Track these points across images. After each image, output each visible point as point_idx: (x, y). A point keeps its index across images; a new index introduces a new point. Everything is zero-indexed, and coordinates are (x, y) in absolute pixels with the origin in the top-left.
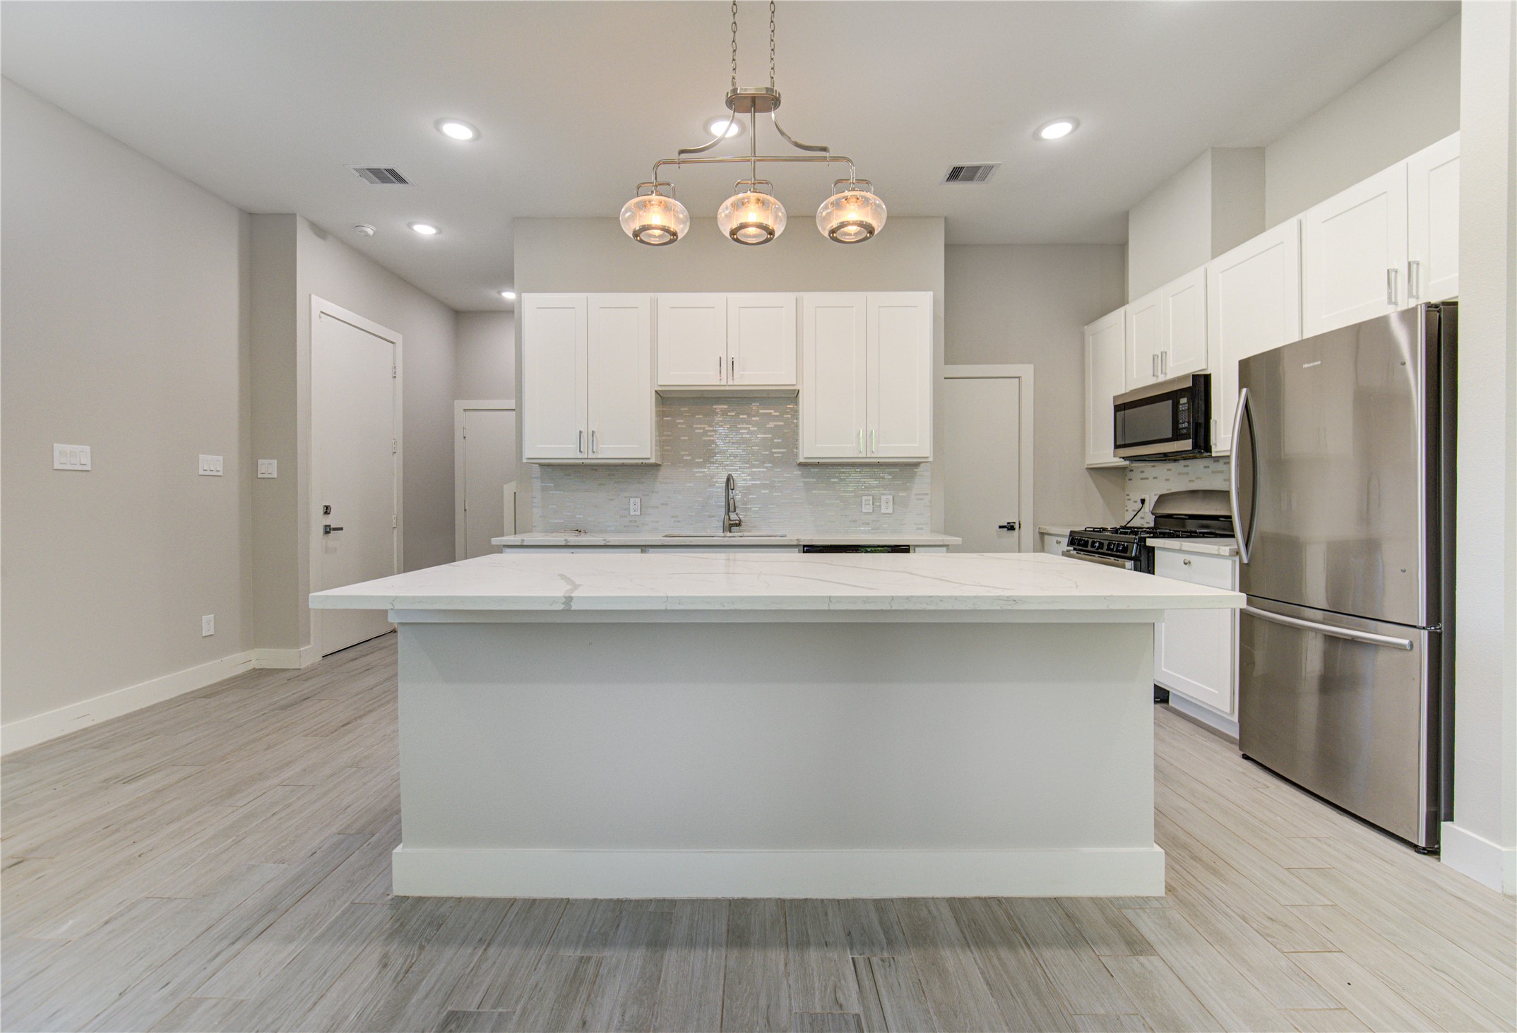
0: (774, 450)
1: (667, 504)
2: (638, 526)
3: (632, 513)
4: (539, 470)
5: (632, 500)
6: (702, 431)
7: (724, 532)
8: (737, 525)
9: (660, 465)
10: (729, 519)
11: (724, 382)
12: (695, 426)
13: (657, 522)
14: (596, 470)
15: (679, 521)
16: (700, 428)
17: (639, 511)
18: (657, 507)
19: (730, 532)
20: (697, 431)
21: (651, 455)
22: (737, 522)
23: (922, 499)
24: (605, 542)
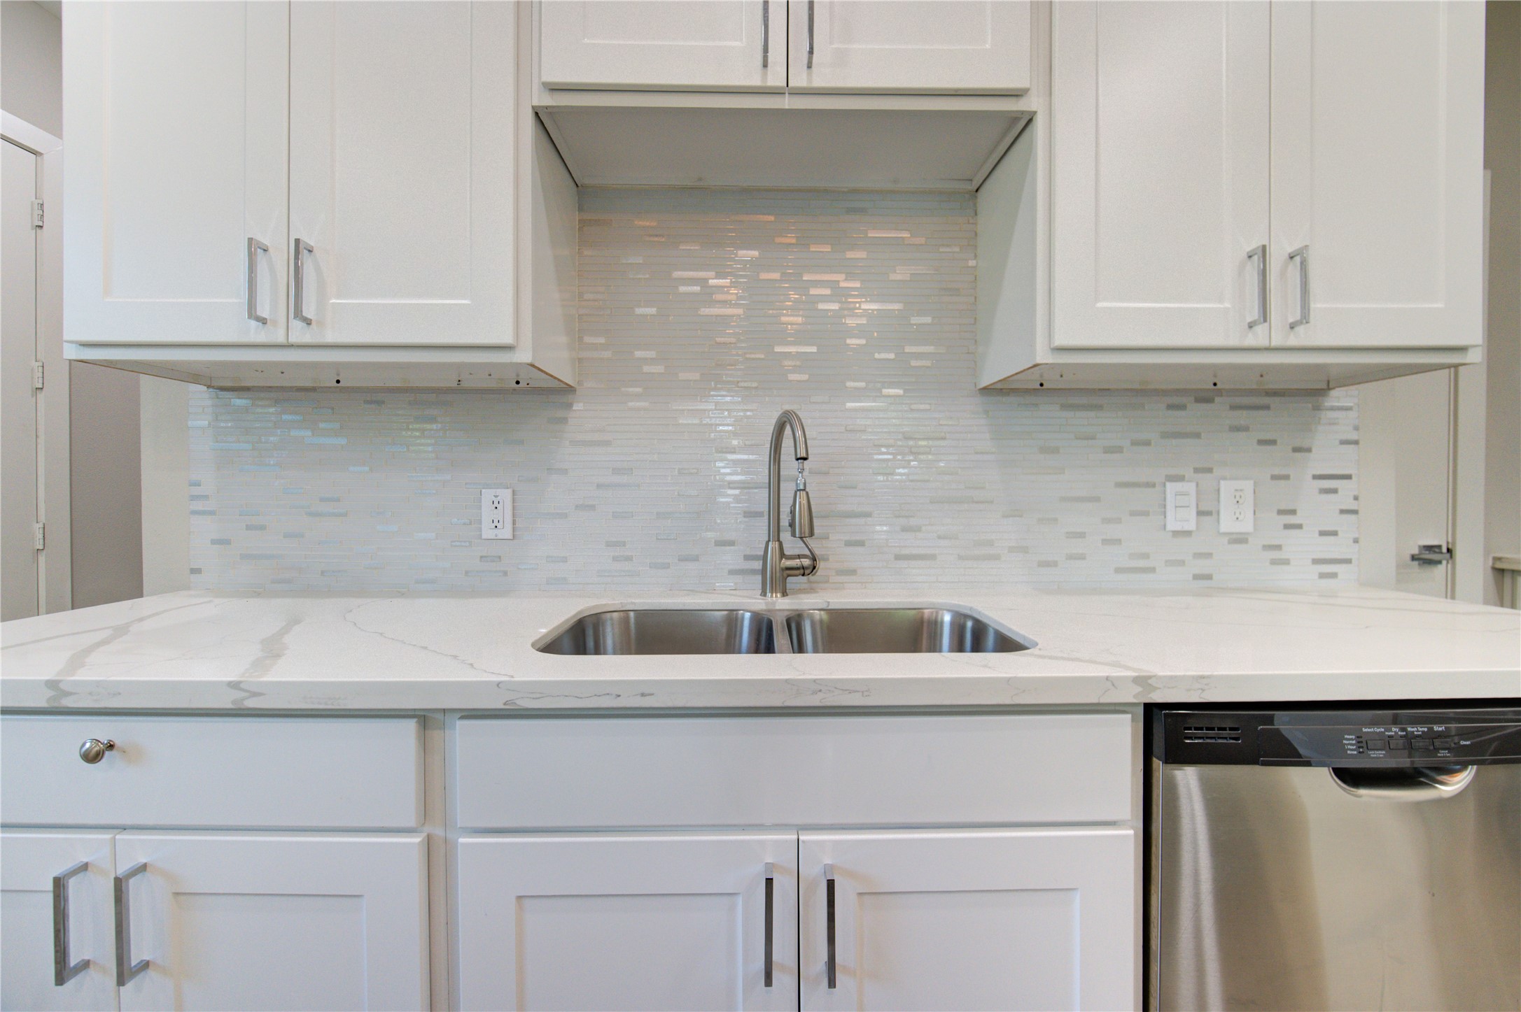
0: (908, 349)
1: (592, 507)
2: (505, 573)
3: (488, 533)
4: (209, 402)
5: (488, 495)
6: (697, 289)
7: (764, 594)
8: (803, 571)
9: (569, 389)
10: (782, 555)
11: (775, 78)
12: (677, 274)
13: (564, 560)
14: (380, 403)
15: (629, 559)
16: (694, 281)
17: (509, 526)
18: (564, 516)
19: (784, 594)
20: (682, 289)
21: (517, 335)
22: (806, 562)
23: (1335, 491)
24: (239, 695)
